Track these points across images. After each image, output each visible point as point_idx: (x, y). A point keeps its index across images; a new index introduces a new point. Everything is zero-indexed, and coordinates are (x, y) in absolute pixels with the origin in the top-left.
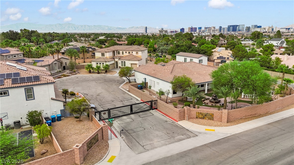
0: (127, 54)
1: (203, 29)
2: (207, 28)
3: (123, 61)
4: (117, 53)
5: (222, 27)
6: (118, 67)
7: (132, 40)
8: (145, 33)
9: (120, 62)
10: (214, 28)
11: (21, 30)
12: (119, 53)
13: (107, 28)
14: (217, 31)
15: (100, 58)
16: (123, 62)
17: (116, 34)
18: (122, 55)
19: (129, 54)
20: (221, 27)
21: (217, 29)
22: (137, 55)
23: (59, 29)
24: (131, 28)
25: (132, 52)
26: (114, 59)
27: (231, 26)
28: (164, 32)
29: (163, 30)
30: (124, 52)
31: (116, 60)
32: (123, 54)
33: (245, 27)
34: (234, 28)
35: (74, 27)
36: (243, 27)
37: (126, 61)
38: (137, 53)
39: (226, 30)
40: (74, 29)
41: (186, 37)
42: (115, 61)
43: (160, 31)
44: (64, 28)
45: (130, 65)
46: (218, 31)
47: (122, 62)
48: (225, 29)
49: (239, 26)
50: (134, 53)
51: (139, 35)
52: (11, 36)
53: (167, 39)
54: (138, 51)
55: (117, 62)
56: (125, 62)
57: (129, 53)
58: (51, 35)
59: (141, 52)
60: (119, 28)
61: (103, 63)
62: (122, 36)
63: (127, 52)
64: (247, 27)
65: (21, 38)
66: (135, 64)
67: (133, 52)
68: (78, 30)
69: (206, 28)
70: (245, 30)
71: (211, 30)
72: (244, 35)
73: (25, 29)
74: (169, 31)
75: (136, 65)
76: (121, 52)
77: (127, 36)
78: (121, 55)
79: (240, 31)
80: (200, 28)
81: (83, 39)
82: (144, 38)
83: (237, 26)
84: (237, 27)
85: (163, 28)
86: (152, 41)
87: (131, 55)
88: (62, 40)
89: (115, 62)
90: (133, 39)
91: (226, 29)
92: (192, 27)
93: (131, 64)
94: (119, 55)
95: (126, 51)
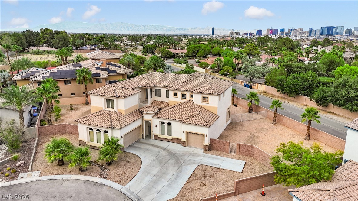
0: (179, 99)
1: (286, 31)
2: (292, 30)
3: (166, 121)
4: (154, 93)
5: (313, 29)
6: (152, 137)
7: (194, 48)
8: (212, 35)
9: (156, 123)
10: (302, 30)
11: (41, 30)
12: (158, 94)
13: (165, 29)
14: (305, 34)
15: (101, 112)
16: (166, 124)
17: (175, 36)
18: (166, 100)
19: (184, 101)
20: (311, 29)
21: (306, 32)
22: (204, 105)
23: (109, 29)
24: (194, 29)
25: (192, 96)
26: (142, 113)
27: (325, 28)
28: (235, 35)
29: (234, 31)
30: (171, 93)
31: (147, 117)
32: (167, 96)
33: (345, 30)
34: (330, 30)
35: (127, 27)
36: (342, 29)
37: (173, 123)
38: (205, 99)
39: (318, 33)
40: (127, 29)
41: (284, 44)
42: (143, 120)
43: (231, 33)
44: (116, 28)
45: (185, 135)
46: (307, 34)
47: (163, 123)
48: (316, 31)
49: (336, 27)
50: (198, 99)
51: (203, 38)
52: (29, 38)
53: (251, 47)
54: (207, 94)
55: (148, 123)
56: (169, 124)
57: (184, 96)
58: (82, 37)
59: (217, 98)
60: (180, 29)
61: (106, 132)
62: (182, 40)
63: (179, 94)
64: (347, 29)
65: (41, 41)
66: (198, 134)
67: (194, 95)
68: (132, 30)
69: (290, 30)
70: (344, 32)
71: (298, 33)
72: (353, 41)
73: (46, 29)
74: (242, 33)
75: (200, 137)
76: (163, 91)
77: (188, 40)
78: (163, 98)
79: (337, 34)
80: (283, 30)
81: (129, 43)
82: (212, 44)
83: (334, 27)
84: (334, 29)
85: (234, 30)
86: (224, 49)
87: (189, 104)
88: (98, 45)
89: (144, 122)
90: (196, 45)
91: (319, 31)
92: (272, 28)
93: (187, 132)
94: (158, 99)
95: (176, 92)
